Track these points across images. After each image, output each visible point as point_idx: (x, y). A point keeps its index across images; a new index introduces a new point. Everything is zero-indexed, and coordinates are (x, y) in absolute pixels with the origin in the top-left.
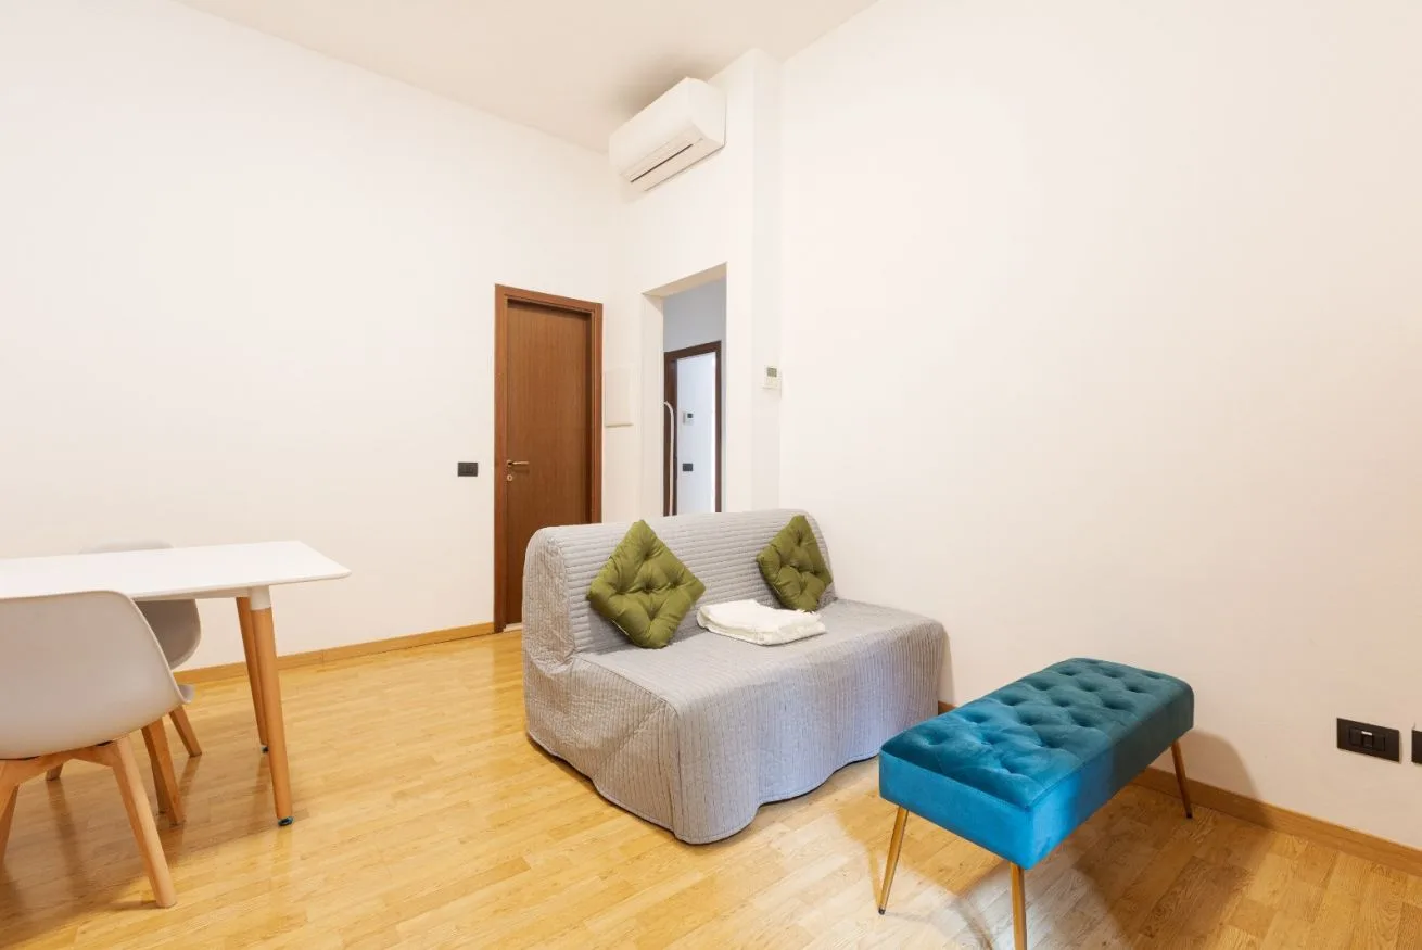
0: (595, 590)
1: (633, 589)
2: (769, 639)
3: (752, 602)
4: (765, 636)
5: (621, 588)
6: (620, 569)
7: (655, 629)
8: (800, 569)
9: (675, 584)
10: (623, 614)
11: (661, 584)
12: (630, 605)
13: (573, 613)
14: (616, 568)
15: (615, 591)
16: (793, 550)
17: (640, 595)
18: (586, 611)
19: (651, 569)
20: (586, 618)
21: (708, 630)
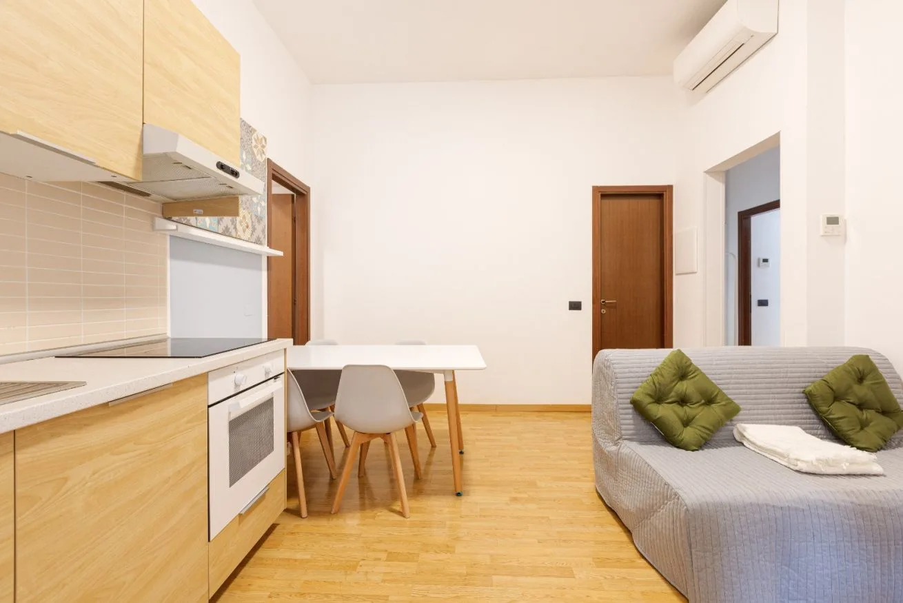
0: (637, 398)
1: (669, 401)
2: (804, 467)
3: (797, 429)
4: (799, 463)
5: (659, 398)
6: (657, 385)
7: (688, 434)
8: (861, 406)
9: (709, 401)
10: (658, 418)
11: (695, 401)
12: (664, 411)
13: (621, 411)
14: (654, 383)
15: (654, 400)
16: (850, 387)
17: (676, 407)
18: (630, 411)
19: (684, 387)
20: (631, 416)
21: (743, 444)
